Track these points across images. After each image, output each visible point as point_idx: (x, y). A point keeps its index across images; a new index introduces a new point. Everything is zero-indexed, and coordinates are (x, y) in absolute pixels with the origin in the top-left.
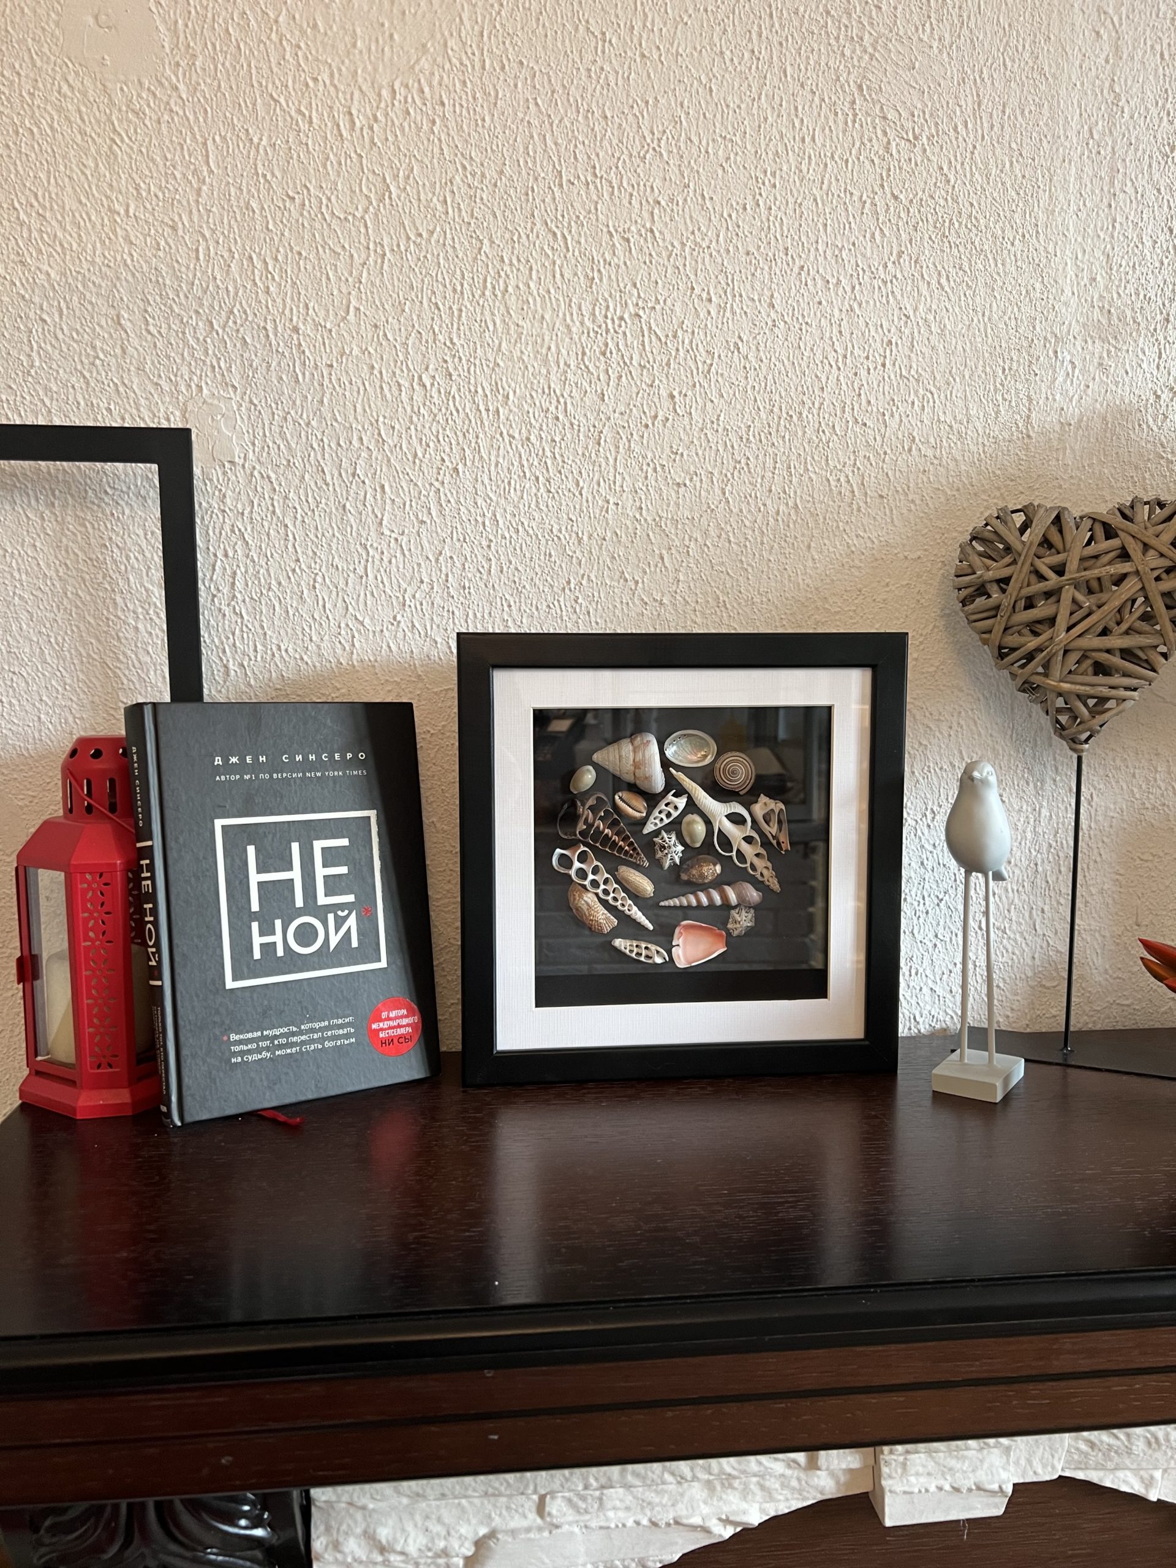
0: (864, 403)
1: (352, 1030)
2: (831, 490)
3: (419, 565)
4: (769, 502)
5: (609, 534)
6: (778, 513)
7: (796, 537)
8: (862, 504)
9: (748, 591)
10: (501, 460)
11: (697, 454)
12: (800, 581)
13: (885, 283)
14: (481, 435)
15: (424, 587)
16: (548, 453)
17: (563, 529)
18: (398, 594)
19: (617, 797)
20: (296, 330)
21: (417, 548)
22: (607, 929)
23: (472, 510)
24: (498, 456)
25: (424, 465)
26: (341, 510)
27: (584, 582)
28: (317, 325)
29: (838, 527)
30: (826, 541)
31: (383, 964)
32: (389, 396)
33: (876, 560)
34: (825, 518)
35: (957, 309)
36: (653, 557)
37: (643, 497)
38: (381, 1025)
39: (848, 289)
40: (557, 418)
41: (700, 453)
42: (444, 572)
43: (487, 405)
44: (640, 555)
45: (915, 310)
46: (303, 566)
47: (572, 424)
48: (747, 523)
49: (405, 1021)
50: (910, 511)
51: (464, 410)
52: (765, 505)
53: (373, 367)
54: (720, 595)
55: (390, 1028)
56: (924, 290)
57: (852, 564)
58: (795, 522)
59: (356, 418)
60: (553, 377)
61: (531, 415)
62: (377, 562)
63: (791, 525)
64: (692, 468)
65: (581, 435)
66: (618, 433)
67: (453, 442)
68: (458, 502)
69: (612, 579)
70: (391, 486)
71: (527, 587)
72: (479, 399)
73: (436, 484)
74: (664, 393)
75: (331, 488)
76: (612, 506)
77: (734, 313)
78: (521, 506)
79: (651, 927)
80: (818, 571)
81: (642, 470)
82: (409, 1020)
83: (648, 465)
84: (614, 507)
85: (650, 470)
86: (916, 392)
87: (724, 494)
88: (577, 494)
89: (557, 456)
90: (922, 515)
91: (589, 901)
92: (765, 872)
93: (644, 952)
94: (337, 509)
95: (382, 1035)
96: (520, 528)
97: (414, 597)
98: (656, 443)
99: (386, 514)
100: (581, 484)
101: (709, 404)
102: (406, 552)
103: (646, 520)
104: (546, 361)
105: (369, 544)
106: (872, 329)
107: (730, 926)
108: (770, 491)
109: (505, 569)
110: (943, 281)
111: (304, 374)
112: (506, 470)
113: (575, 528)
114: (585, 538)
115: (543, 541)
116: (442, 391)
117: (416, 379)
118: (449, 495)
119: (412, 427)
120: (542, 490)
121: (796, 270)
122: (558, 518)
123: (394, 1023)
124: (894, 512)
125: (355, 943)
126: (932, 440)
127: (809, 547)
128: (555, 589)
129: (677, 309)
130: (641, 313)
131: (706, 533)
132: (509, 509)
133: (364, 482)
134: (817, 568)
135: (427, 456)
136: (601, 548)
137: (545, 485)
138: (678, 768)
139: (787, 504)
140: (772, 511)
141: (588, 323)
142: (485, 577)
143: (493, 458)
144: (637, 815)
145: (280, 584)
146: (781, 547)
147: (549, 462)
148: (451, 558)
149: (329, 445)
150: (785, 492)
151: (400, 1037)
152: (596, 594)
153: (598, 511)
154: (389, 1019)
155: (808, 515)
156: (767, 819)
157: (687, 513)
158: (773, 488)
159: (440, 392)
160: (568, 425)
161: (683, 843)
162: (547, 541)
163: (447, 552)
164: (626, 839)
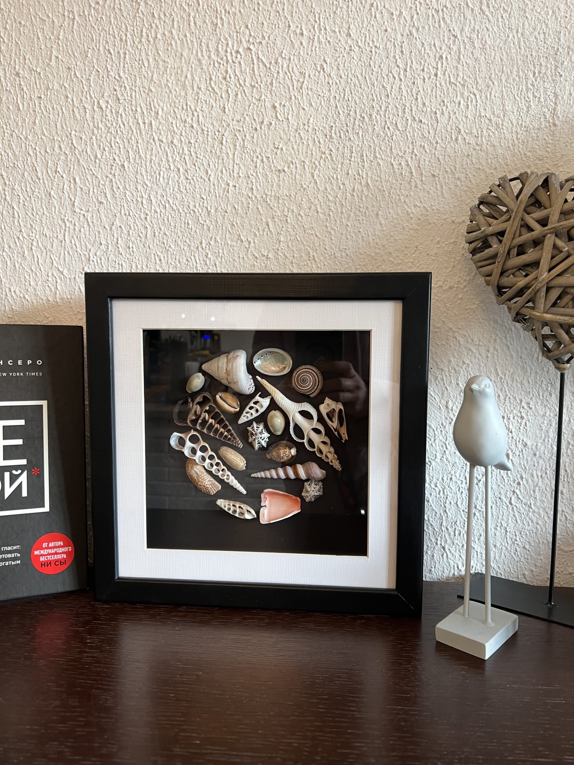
0: (420, 105)
1: (19, 555)
2: (394, 172)
3: (99, 232)
4: (347, 182)
5: (229, 208)
6: (354, 190)
7: (367, 208)
8: (419, 182)
9: (332, 248)
10: (154, 158)
11: (293, 148)
12: (371, 240)
13: (437, 11)
14: (140, 141)
15: (103, 247)
16: (186, 152)
17: (197, 205)
18: (85, 253)
19: (218, 397)
20: (18, 74)
21: (97, 221)
22: (213, 492)
23: (134, 194)
24: (152, 155)
25: (101, 163)
26: (48, 197)
27: (212, 243)
28: (31, 70)
29: (400, 200)
30: (391, 211)
31: (46, 508)
32: (78, 116)
33: (430, 224)
34: (390, 193)
35: (495, 29)
36: (262, 223)
37: (254, 181)
38: (42, 552)
39: (408, 18)
40: (192, 127)
41: (295, 147)
42: (116, 237)
43: (144, 120)
44: (252, 222)
45: (462, 30)
46: (25, 235)
47: (203, 130)
48: (331, 198)
49: (61, 550)
50: (456, 186)
51: (128, 124)
52: (344, 184)
53: (67, 97)
54: (311, 251)
55: (49, 554)
56: (468, 14)
57: (410, 227)
58: (366, 197)
59: (57, 133)
60: (189, 97)
61: (174, 126)
62: (72, 231)
63: (364, 199)
64: (290, 159)
65: (209, 138)
66: (236, 135)
67: (121, 146)
68: (125, 188)
69: (232, 241)
70: (81, 179)
71: (172, 246)
72: (138, 116)
73: (110, 176)
74: (268, 104)
75: (41, 182)
76: (231, 188)
77: (320, 42)
78: (168, 190)
79: (244, 492)
80: (385, 233)
81: (253, 161)
82: (65, 549)
83: (257, 157)
84: (233, 189)
85: (258, 161)
86: (462, 94)
87: (313, 177)
88: (207, 180)
89: (193, 153)
90: (465, 189)
91: (198, 471)
92: (329, 455)
93: (238, 510)
94: (45, 195)
95: (42, 559)
96: (167, 205)
97: (96, 254)
98: (263, 141)
99: (77, 198)
100: (209, 172)
101: (302, 111)
102: (91, 224)
103: (256, 197)
104: (184, 86)
105: (66, 219)
106: (427, 48)
107: (303, 494)
108: (348, 174)
109: (157, 234)
110: (484, 7)
111: (23, 104)
112: (157, 165)
113: (205, 205)
114: (213, 211)
115: (183, 214)
116: (114, 111)
117: (96, 103)
118: (118, 183)
119: (94, 137)
120: (182, 178)
121: (368, 7)
122: (193, 197)
123: (53, 551)
124: (444, 187)
125: (25, 494)
126: (475, 131)
127: (377, 215)
128: (192, 248)
129: (278, 42)
130: (252, 47)
131: (300, 206)
132: (160, 191)
133: (62, 176)
134: (384, 231)
135: (104, 157)
136: (224, 218)
137: (184, 174)
138: (263, 376)
139: (361, 183)
140: (349, 188)
141: (214, 57)
142: (143, 240)
143: (148, 157)
144: (232, 410)
145: (10, 247)
146: (356, 216)
147: (187, 158)
148: (120, 227)
149: (40, 152)
150: (359, 175)
151: (56, 561)
152: (220, 251)
153: (221, 192)
154: (48, 548)
155: (377, 191)
156: (330, 415)
157: (286, 192)
158: (350, 172)
159: (112, 112)
160: (200, 131)
161: (269, 431)
162: (186, 213)
163: (118, 223)
164: (225, 427)
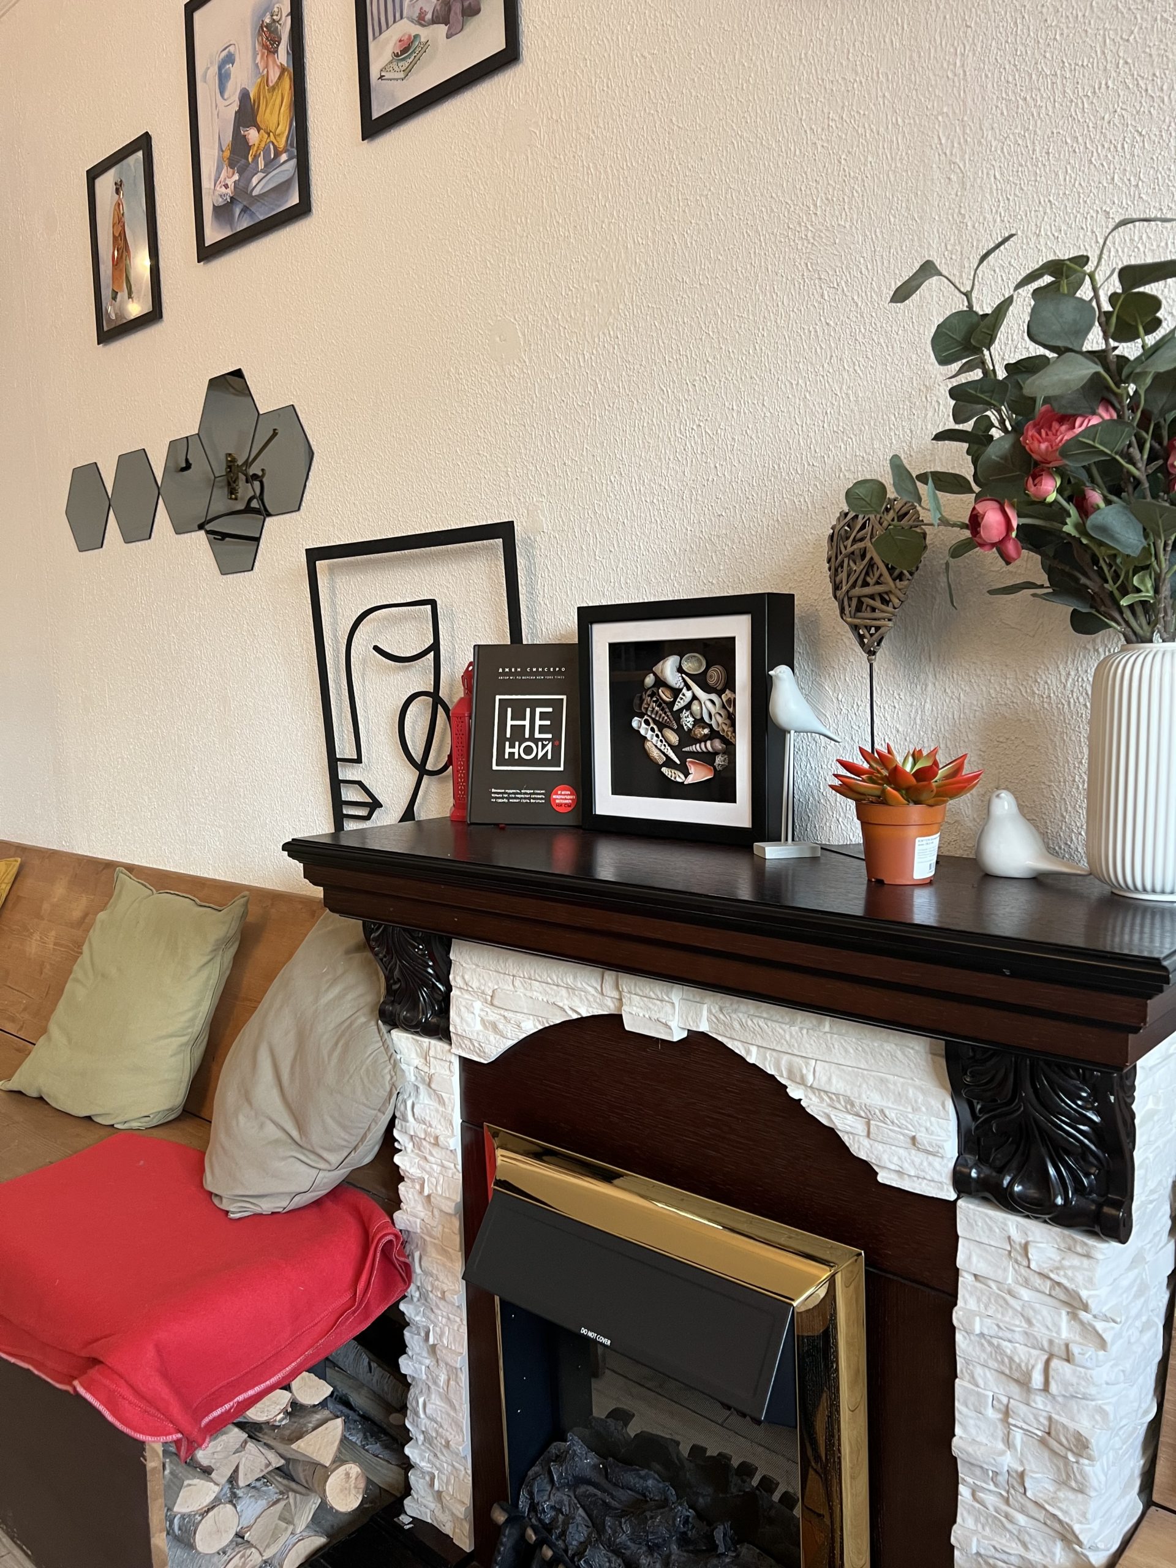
0: (813, 452)
1: (543, 797)
2: (796, 507)
4: (764, 520)
6: (768, 525)
7: (778, 538)
8: (813, 514)
11: (728, 497)
13: (823, 376)
15: (612, 584)
19: (661, 691)
20: (565, 464)
22: (661, 762)
23: (630, 542)
25: (611, 522)
28: (572, 459)
30: (794, 539)
31: (561, 769)
34: (793, 525)
35: (865, 383)
37: (703, 525)
39: (803, 386)
40: (665, 489)
41: (730, 496)
42: (619, 575)
44: (702, 557)
45: (841, 389)
48: (753, 533)
49: (569, 797)
53: (592, 476)
56: (846, 376)
58: (777, 529)
59: (586, 503)
60: (663, 467)
63: (776, 531)
64: (726, 506)
65: (676, 496)
66: (692, 492)
70: (599, 534)
72: (633, 484)
74: (712, 466)
76: (689, 532)
77: (745, 413)
79: (678, 762)
81: (703, 510)
82: (571, 797)
83: (706, 507)
86: (842, 440)
87: (741, 517)
91: (650, 746)
92: (729, 733)
93: (674, 775)
98: (709, 494)
99: (597, 548)
100: (676, 522)
101: (733, 468)
103: (705, 537)
104: (660, 459)
106: (817, 406)
107: (715, 764)
108: (764, 513)
110: (857, 368)
114: (678, 551)
121: (776, 381)
125: (549, 757)
126: (852, 468)
127: (785, 543)
129: (718, 418)
130: (701, 424)
131: (733, 542)
132: (646, 539)
133: (589, 534)
135: (613, 517)
138: (687, 675)
139: (773, 519)
140: (765, 524)
141: (678, 435)
144: (668, 700)
146: (771, 545)
148: (622, 568)
150: (772, 512)
155: (784, 524)
156: (728, 702)
157: (724, 531)
161: (692, 716)
163: (621, 565)
164: (665, 713)
